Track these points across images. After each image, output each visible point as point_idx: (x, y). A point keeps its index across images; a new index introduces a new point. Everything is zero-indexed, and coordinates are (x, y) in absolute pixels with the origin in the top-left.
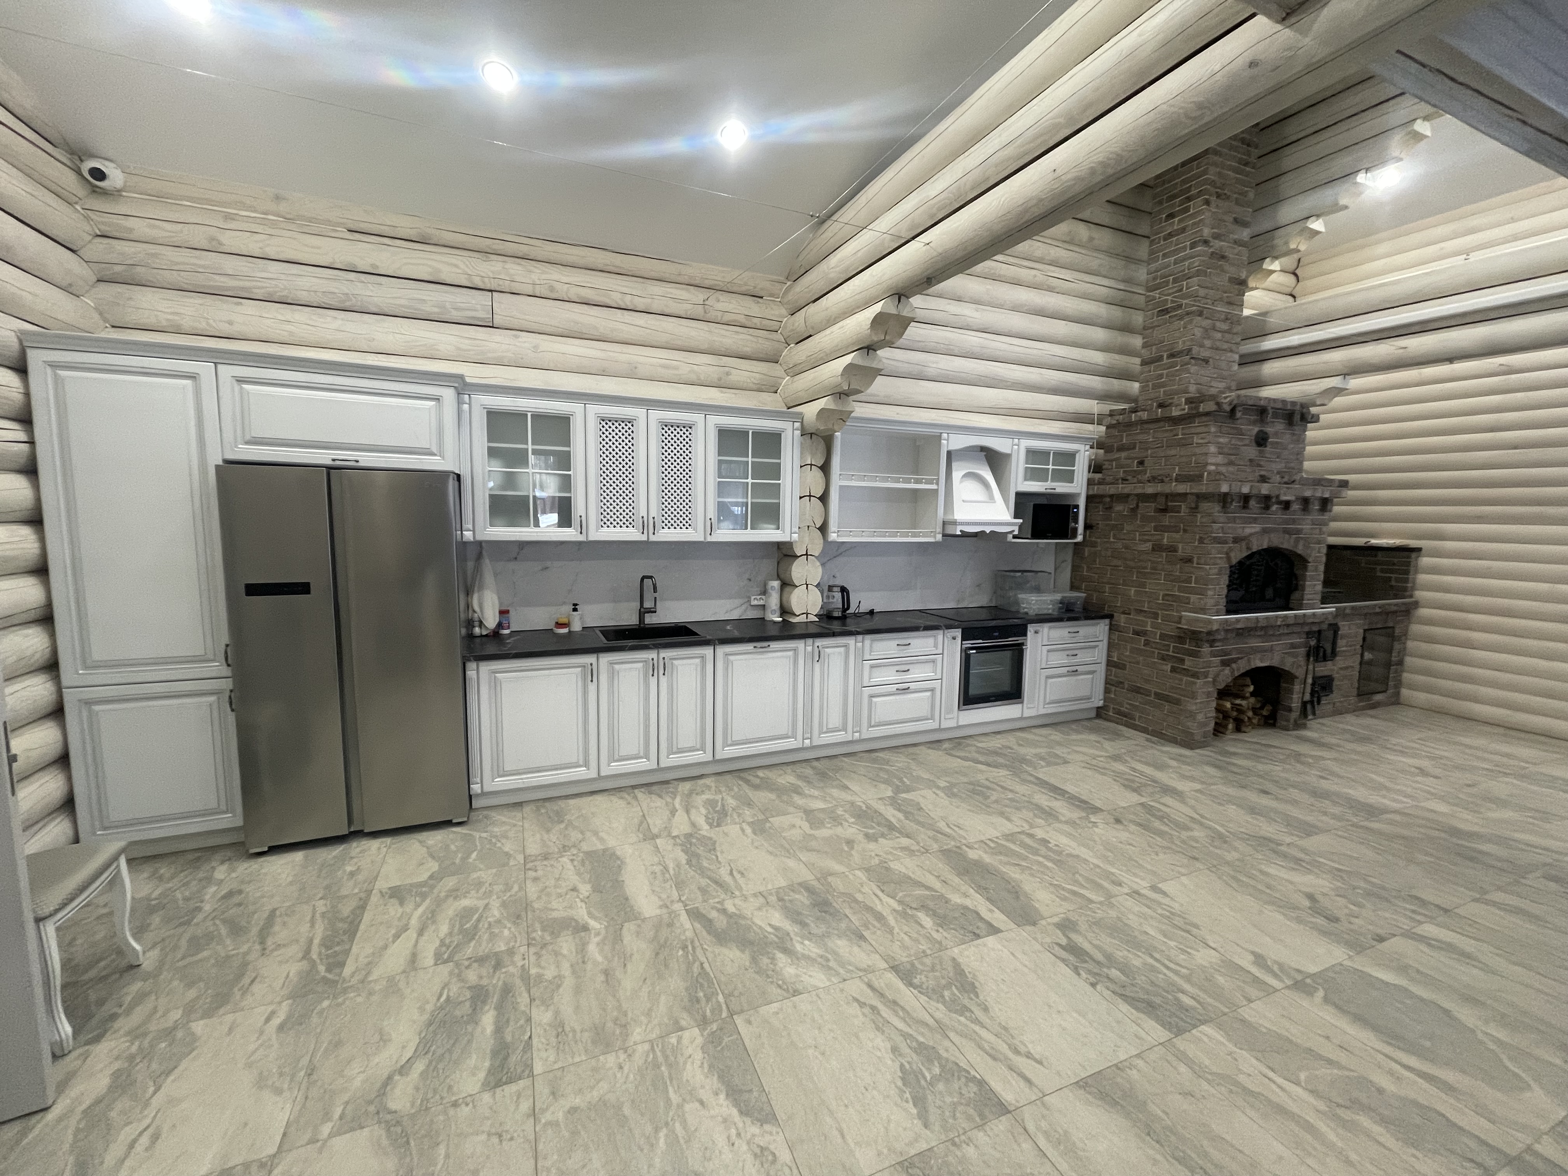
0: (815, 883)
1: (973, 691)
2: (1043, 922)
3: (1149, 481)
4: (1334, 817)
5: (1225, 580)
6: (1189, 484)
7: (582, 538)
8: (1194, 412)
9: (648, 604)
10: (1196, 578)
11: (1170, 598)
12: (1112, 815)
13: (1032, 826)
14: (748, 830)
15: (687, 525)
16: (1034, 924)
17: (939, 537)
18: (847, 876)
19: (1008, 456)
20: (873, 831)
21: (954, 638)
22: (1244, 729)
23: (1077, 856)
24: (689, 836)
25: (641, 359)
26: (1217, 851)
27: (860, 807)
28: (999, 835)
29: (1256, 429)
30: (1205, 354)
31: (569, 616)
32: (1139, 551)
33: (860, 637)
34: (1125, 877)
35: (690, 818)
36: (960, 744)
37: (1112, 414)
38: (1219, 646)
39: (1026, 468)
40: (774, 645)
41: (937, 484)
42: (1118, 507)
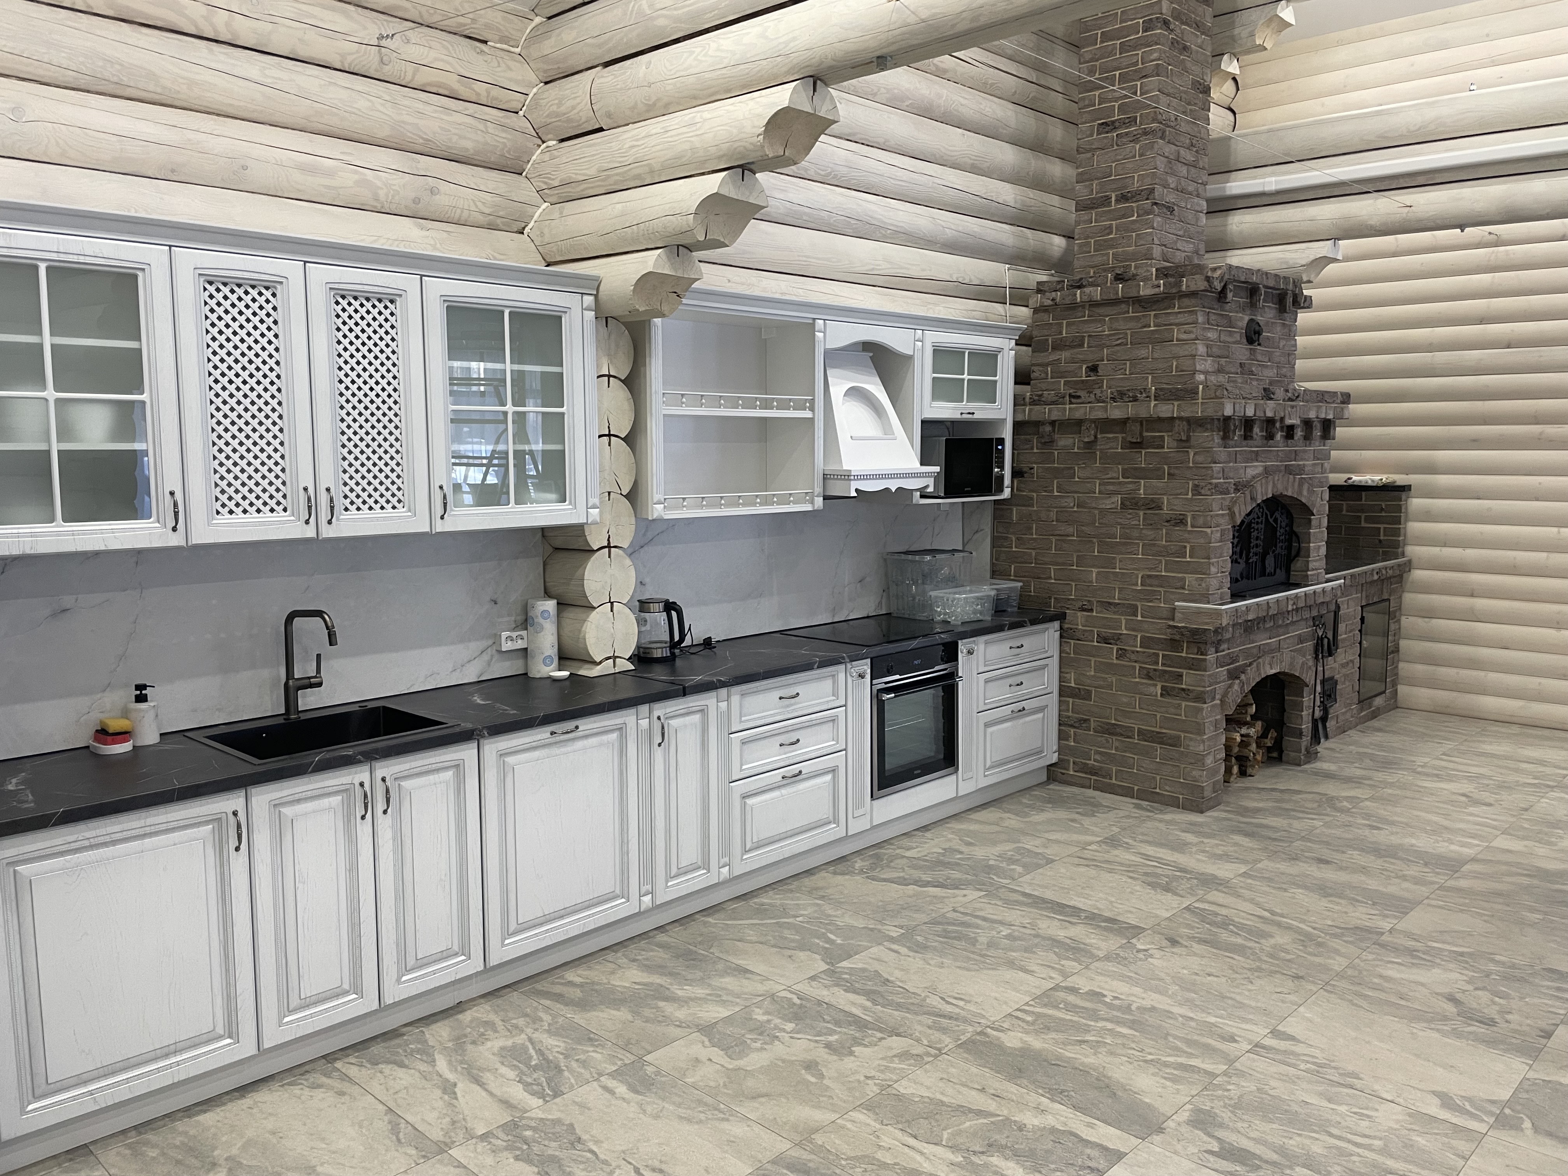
0: (796, 1153)
1: (891, 763)
2: (1170, 1124)
3: (1113, 399)
4: (1417, 881)
5: (1228, 549)
6: (1176, 403)
7: (176, 540)
8: (1174, 290)
9: (303, 669)
10: (1192, 548)
11: (1156, 582)
12: (1162, 934)
13: (1065, 975)
14: (621, 1089)
15: (394, 501)
16: (1161, 1130)
17: (819, 502)
18: (843, 1127)
19: (908, 359)
20: (836, 1037)
21: (861, 676)
22: (1249, 771)
23: (1153, 1009)
24: (512, 1127)
25: (258, 151)
26: (1317, 960)
27: (789, 1000)
28: (1028, 999)
29: (1247, 318)
30: (1171, 198)
31: (125, 713)
32: (1101, 511)
33: (723, 692)
34: (1230, 1026)
35: (491, 1094)
36: (878, 857)
37: (1040, 288)
38: (1226, 650)
39: (934, 378)
40: (587, 724)
41: (812, 409)
42: (1064, 441)
